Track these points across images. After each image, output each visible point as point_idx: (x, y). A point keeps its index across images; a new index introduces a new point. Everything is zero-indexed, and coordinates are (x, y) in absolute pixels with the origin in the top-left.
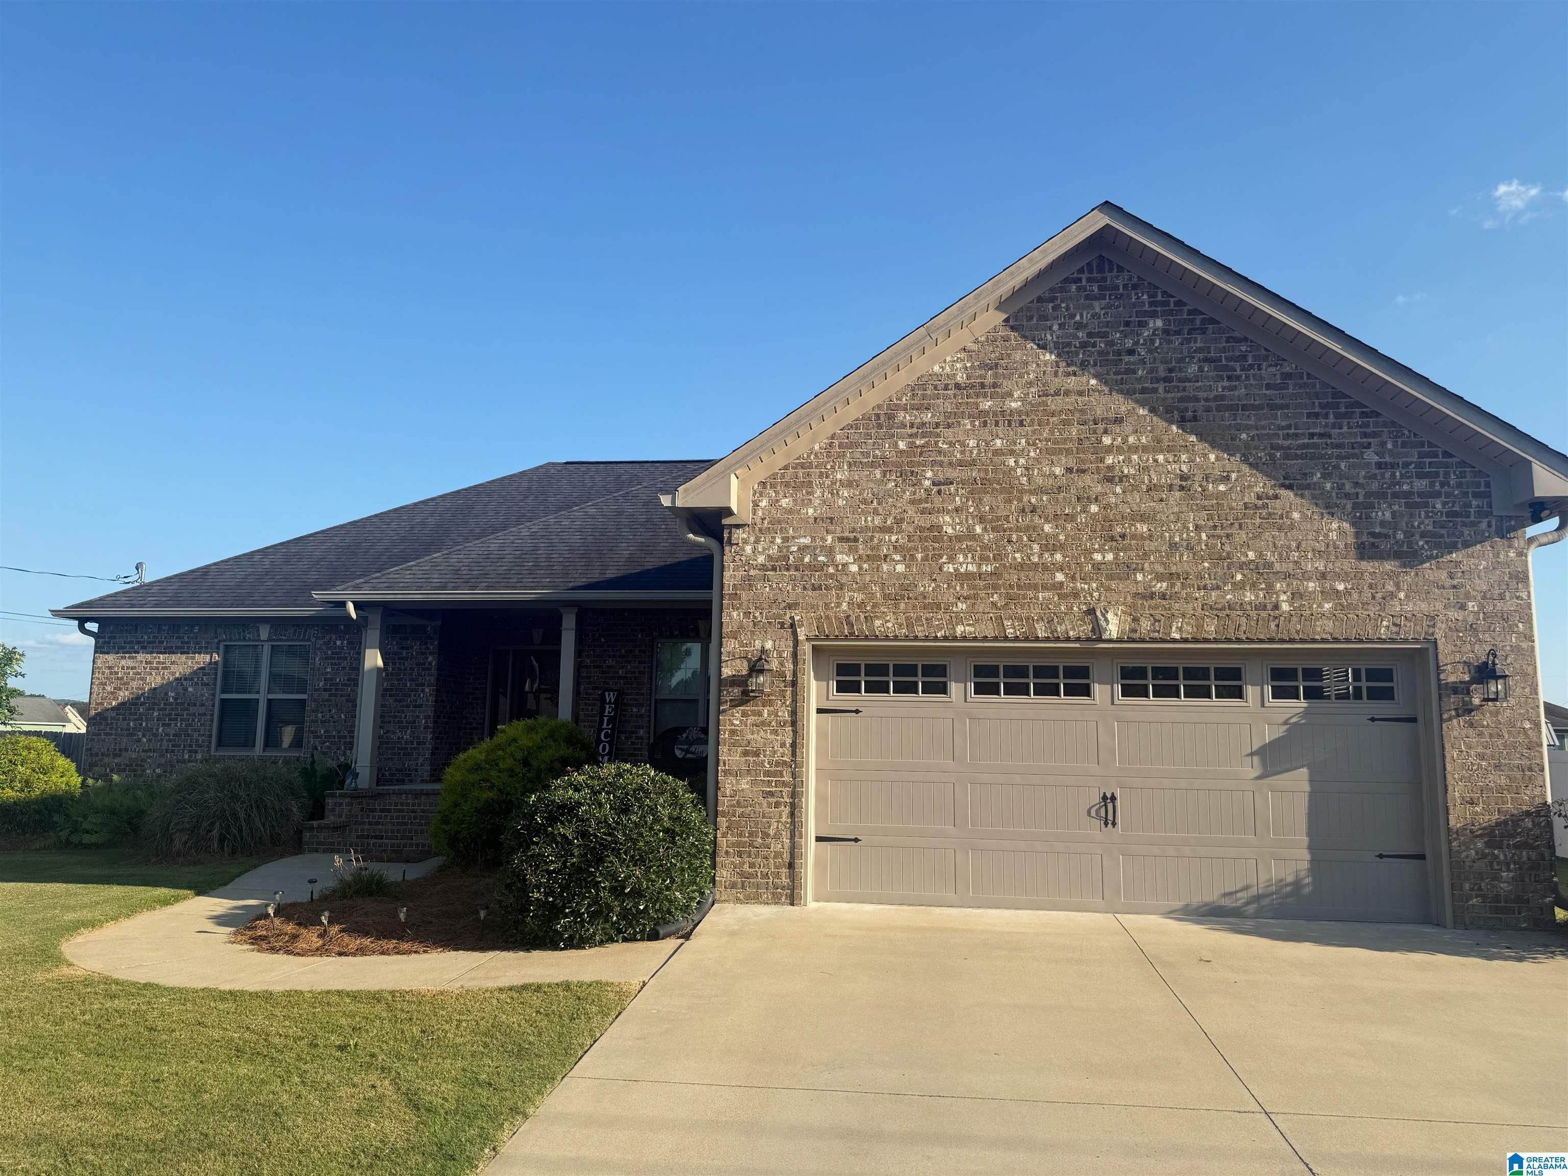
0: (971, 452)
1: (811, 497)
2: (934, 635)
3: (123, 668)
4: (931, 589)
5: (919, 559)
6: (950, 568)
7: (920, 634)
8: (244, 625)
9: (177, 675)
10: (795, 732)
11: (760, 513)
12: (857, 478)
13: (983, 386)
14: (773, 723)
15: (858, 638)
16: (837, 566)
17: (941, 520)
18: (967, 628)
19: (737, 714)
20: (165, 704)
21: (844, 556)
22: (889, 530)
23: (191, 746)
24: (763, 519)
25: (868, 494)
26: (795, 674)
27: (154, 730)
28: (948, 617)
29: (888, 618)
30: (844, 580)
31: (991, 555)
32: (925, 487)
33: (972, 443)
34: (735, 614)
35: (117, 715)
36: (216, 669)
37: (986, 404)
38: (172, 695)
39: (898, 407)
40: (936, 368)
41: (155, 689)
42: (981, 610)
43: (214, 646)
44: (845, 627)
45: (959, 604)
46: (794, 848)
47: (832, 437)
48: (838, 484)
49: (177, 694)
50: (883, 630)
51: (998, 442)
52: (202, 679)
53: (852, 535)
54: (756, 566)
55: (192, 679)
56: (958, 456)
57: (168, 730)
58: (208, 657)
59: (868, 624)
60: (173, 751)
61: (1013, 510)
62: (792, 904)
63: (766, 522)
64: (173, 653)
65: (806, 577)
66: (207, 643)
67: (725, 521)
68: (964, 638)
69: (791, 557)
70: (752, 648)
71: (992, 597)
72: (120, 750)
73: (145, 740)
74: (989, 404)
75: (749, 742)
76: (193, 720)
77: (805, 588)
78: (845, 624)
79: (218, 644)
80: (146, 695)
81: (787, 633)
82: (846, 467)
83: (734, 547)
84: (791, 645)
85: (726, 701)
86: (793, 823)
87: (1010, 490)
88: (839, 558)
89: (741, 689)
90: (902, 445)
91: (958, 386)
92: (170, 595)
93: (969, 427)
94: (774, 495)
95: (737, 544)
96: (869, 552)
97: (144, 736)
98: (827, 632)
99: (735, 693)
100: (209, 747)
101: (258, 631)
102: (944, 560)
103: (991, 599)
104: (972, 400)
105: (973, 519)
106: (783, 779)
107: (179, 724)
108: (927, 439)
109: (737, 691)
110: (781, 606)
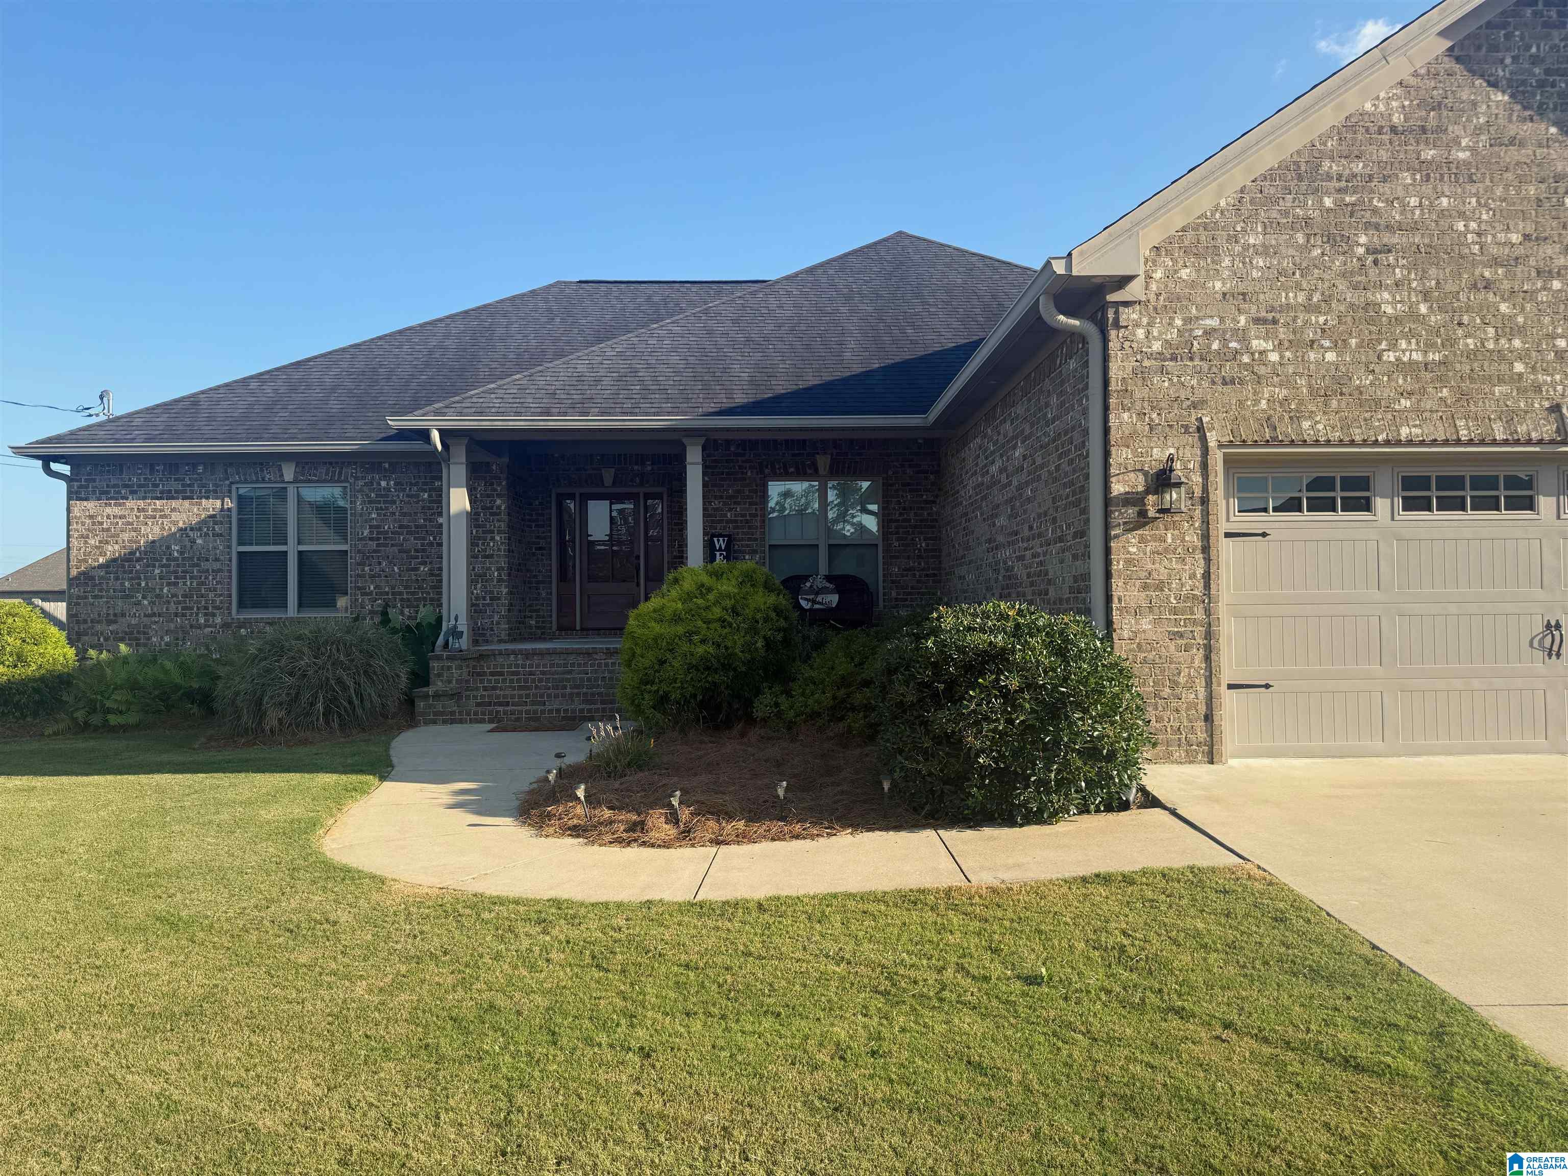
0: (1413, 213)
1: (1218, 267)
2: (1374, 439)
3: (108, 517)
4: (1368, 382)
5: (1353, 346)
6: (1390, 356)
7: (1358, 438)
8: (261, 464)
9: (181, 525)
10: (1208, 560)
11: (1154, 287)
12: (1274, 242)
13: (1423, 130)
14: (1179, 550)
15: (1281, 444)
16: (1253, 354)
17: (1379, 296)
18: (1413, 430)
19: (1133, 540)
20: (168, 560)
21: (1262, 341)
22: (1317, 310)
23: (206, 608)
24: (1158, 295)
25: (1288, 263)
26: (1205, 489)
27: (158, 591)
28: (1390, 417)
29: (1318, 418)
30: (1262, 370)
31: (1439, 341)
32: (1357, 255)
33: (1414, 201)
34: (1126, 416)
35: (107, 573)
36: (230, 517)
37: (1429, 154)
38: (177, 548)
39: (1322, 155)
40: (1368, 106)
41: (153, 542)
42: (1428, 407)
43: (226, 489)
44: (1267, 430)
45: (1403, 401)
46: (1212, 698)
47: (1242, 191)
48: (1251, 250)
49: (183, 547)
50: (1312, 433)
51: (1445, 201)
52: (214, 529)
53: (1270, 316)
54: (1151, 354)
55: (200, 529)
56: (1397, 218)
57: (174, 590)
58: (218, 503)
59: (1295, 426)
60: (184, 615)
61: (1463, 285)
62: (1212, 763)
63: (1162, 298)
64: (173, 498)
65: (1214, 368)
66: (216, 485)
67: (1112, 297)
68: (1410, 443)
69: (1195, 343)
70: (1149, 459)
71: (1441, 392)
72: (115, 615)
73: (146, 602)
74: (1432, 152)
75: (1150, 574)
76: (206, 578)
77: (1214, 383)
78: (1265, 426)
79: (230, 486)
80: (143, 548)
81: (1194, 439)
82: (1260, 229)
83: (1123, 330)
84: (1199, 453)
85: (1119, 525)
86: (1209, 668)
87: (1461, 260)
88: (1255, 343)
89: (1137, 509)
90: (1328, 202)
91: (1394, 129)
92: (161, 428)
93: (1409, 181)
94: (1171, 264)
95: (1126, 327)
96: (1291, 337)
97: (144, 597)
98: (1244, 437)
99: (1129, 514)
100: (229, 608)
101: (280, 470)
102: (1384, 346)
103: (1440, 395)
104: (1412, 148)
105: (1417, 296)
106: (1193, 617)
107: (188, 583)
108: (1359, 196)
109: (1131, 512)
110: (1184, 406)
